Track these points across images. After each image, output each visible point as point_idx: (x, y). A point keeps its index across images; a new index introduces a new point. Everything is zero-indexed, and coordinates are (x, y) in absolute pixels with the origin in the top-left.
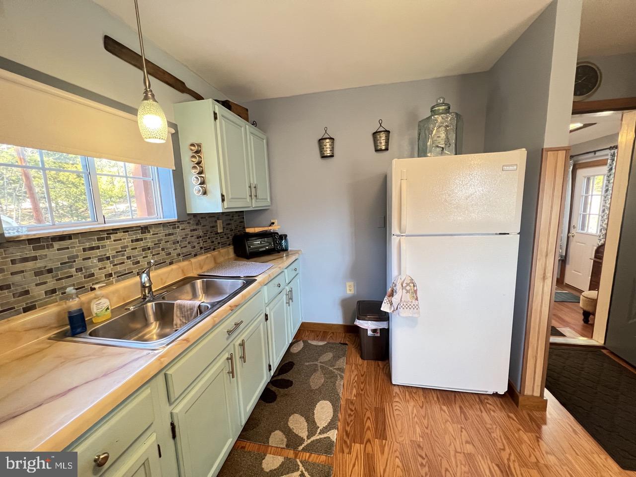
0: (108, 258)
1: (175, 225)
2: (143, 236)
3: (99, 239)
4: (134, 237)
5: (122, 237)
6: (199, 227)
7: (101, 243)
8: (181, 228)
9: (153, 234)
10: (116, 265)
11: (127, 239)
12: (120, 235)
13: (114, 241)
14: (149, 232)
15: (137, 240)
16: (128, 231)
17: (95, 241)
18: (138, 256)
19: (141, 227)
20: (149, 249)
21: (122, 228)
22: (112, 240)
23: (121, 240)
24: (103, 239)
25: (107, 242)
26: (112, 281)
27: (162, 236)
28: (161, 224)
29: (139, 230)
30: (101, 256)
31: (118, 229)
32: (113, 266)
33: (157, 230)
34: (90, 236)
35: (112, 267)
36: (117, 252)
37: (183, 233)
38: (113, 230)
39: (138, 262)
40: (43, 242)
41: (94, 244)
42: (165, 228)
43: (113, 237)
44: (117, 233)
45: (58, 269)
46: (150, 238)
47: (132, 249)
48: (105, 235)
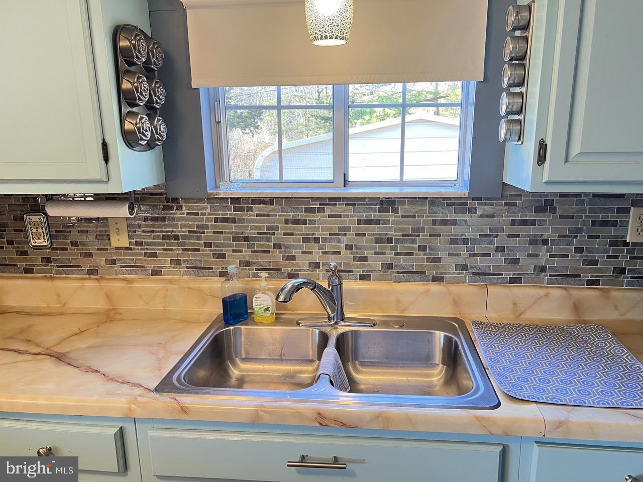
0: (316, 240)
1: (466, 204)
2: (383, 216)
3: (308, 210)
4: (364, 216)
5: (342, 212)
6: (548, 217)
7: (310, 216)
8: (479, 213)
9: (403, 217)
10: (325, 253)
11: (350, 216)
12: (340, 208)
13: (330, 216)
14: (395, 211)
15: (369, 222)
16: (355, 205)
17: (302, 212)
18: (366, 248)
19: (381, 201)
20: (390, 240)
21: (344, 199)
22: (327, 214)
23: (340, 216)
24: (312, 210)
25: (318, 216)
26: (318, 274)
27: (425, 222)
28: (426, 198)
29: (377, 204)
30: (307, 234)
31: (339, 199)
32: (323, 253)
33: (412, 209)
34: (295, 204)
35: (321, 254)
36: (330, 234)
37: (486, 226)
38: (330, 199)
39: (364, 259)
40: (244, 203)
41: (301, 216)
42: (435, 208)
43: (328, 210)
44: (335, 205)
45: (254, 239)
46: (394, 222)
47: (356, 235)
48: (316, 204)
